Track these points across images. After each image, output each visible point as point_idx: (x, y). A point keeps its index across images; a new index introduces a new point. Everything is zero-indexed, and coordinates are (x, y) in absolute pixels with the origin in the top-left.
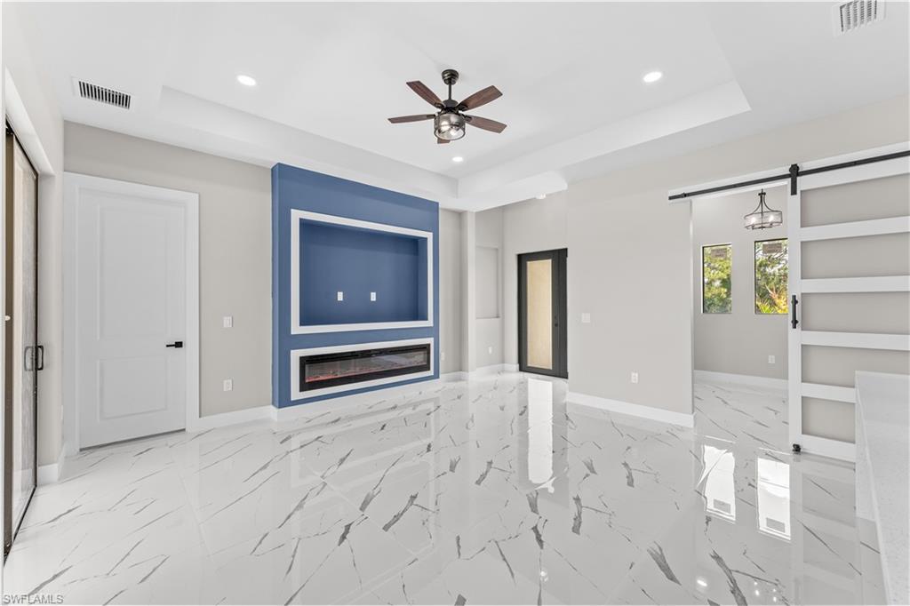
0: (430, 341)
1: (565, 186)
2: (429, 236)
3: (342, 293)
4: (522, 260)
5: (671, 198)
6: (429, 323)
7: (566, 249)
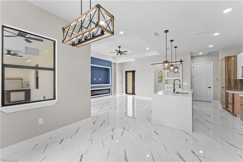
0: (110, 88)
1: (135, 60)
2: (110, 68)
4: (126, 72)
5: (151, 64)
6: (110, 84)
7: (135, 71)
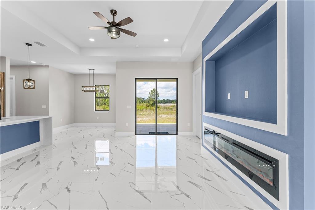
3: (230, 94)
